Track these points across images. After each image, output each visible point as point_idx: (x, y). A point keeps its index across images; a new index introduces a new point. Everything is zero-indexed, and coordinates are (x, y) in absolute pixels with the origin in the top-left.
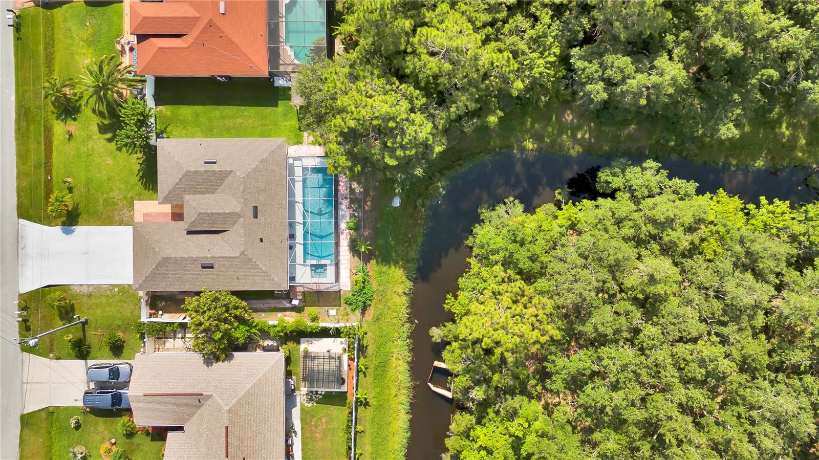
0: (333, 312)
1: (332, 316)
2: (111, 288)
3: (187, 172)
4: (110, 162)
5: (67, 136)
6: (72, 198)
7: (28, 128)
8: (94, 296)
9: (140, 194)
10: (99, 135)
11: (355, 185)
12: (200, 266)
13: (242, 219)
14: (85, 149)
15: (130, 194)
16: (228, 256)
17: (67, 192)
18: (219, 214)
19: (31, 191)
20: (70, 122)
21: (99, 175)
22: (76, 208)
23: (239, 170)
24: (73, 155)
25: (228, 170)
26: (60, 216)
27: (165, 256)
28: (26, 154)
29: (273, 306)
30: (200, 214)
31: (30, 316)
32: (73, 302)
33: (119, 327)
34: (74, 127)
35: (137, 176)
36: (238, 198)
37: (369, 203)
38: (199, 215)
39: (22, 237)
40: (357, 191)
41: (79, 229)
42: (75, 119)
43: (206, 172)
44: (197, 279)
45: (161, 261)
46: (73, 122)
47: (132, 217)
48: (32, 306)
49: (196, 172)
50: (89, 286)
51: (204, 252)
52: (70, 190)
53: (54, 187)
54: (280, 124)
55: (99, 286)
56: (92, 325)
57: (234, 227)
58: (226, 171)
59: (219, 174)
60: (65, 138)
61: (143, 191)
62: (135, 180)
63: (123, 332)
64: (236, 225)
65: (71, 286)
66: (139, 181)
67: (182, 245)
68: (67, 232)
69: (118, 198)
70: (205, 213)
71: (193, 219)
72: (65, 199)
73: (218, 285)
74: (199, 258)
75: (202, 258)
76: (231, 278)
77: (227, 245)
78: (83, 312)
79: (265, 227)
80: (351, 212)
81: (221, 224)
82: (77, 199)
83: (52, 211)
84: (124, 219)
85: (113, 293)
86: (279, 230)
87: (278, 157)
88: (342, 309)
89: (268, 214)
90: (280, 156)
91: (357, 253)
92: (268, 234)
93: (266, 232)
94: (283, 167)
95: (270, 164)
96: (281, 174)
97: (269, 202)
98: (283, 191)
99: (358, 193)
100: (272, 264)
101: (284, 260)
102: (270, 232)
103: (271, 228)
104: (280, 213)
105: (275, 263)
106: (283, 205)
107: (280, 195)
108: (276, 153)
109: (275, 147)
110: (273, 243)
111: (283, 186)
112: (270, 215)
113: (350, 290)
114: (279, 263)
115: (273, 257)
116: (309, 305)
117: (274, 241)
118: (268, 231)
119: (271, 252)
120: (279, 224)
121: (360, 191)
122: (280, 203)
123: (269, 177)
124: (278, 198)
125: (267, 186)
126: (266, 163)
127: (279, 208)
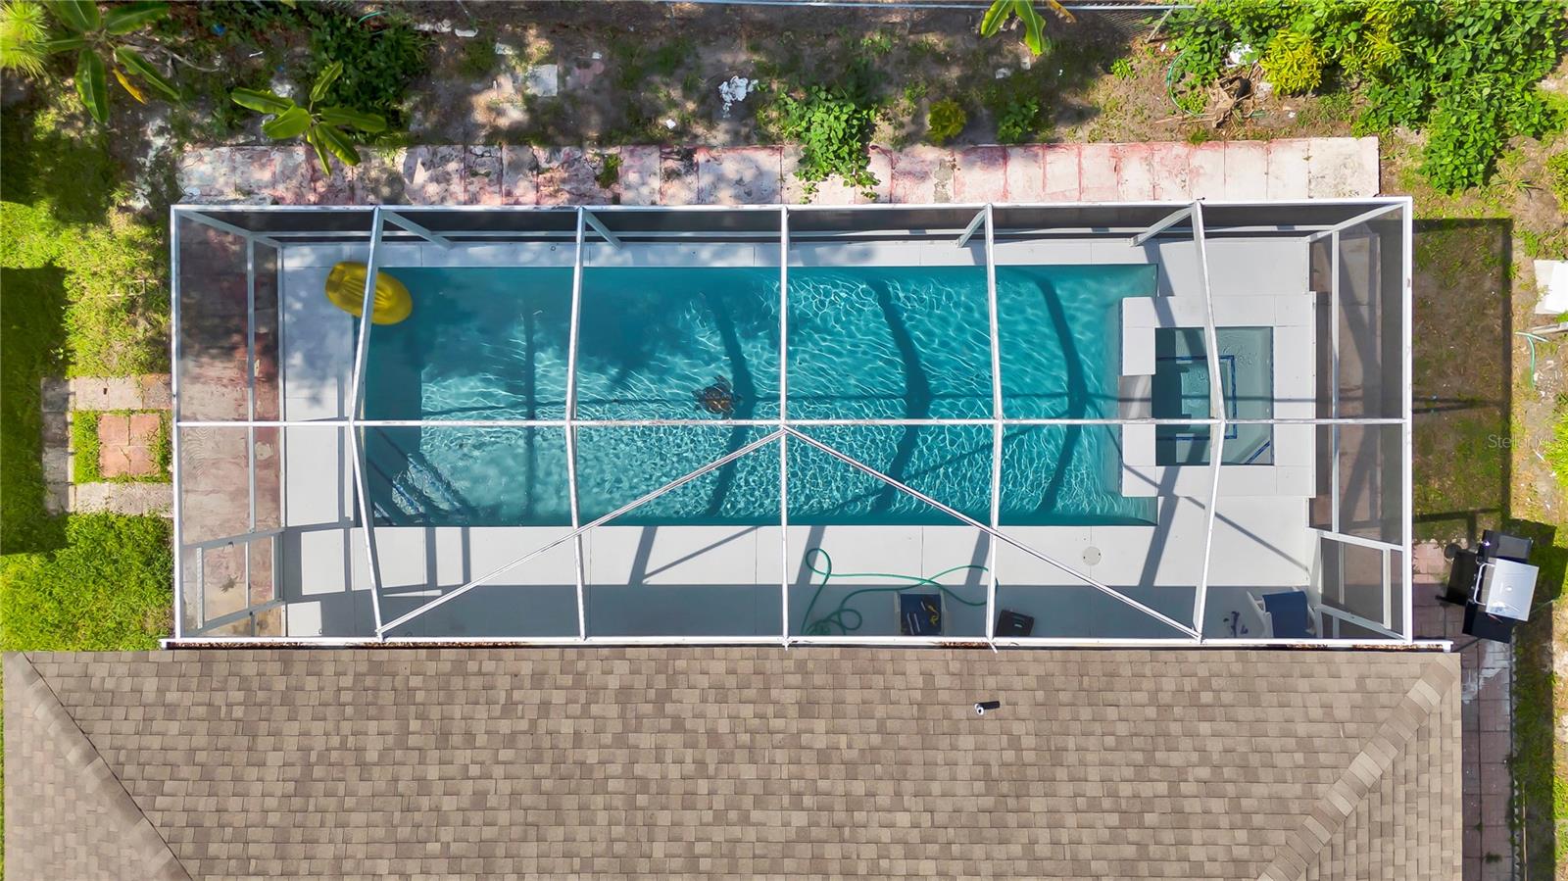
11: (502, 102)
40: (548, 80)
86: (872, 724)
87: (174, 727)
88: (1525, 211)
89: (718, 834)
90: (171, 712)
91: (1065, 84)
92: (914, 836)
93: (897, 850)
94: (280, 684)
95: (234, 803)
96: (346, 697)
97: (602, 817)
98: (504, 682)
99: (561, 78)
100: (1217, 805)
101: (1169, 684)
102: (903, 819)
103: (852, 805)
104: (712, 709)
105: (1204, 772)
106: (639, 682)
107: (545, 707)
108: (133, 743)
109: (73, 755)
110: (1005, 787)
111: (457, 682)
112: (733, 815)
113: (1372, 142)
114: (1205, 728)
115: (1146, 789)
116: (1498, 485)
117: (987, 778)
118: (885, 835)
119: (1094, 806)
120: (820, 725)
121: (549, 59)
122: (613, 710)
123: (358, 818)
124: (567, 727)
125: (447, 835)
126: (214, 849)
127: (666, 723)
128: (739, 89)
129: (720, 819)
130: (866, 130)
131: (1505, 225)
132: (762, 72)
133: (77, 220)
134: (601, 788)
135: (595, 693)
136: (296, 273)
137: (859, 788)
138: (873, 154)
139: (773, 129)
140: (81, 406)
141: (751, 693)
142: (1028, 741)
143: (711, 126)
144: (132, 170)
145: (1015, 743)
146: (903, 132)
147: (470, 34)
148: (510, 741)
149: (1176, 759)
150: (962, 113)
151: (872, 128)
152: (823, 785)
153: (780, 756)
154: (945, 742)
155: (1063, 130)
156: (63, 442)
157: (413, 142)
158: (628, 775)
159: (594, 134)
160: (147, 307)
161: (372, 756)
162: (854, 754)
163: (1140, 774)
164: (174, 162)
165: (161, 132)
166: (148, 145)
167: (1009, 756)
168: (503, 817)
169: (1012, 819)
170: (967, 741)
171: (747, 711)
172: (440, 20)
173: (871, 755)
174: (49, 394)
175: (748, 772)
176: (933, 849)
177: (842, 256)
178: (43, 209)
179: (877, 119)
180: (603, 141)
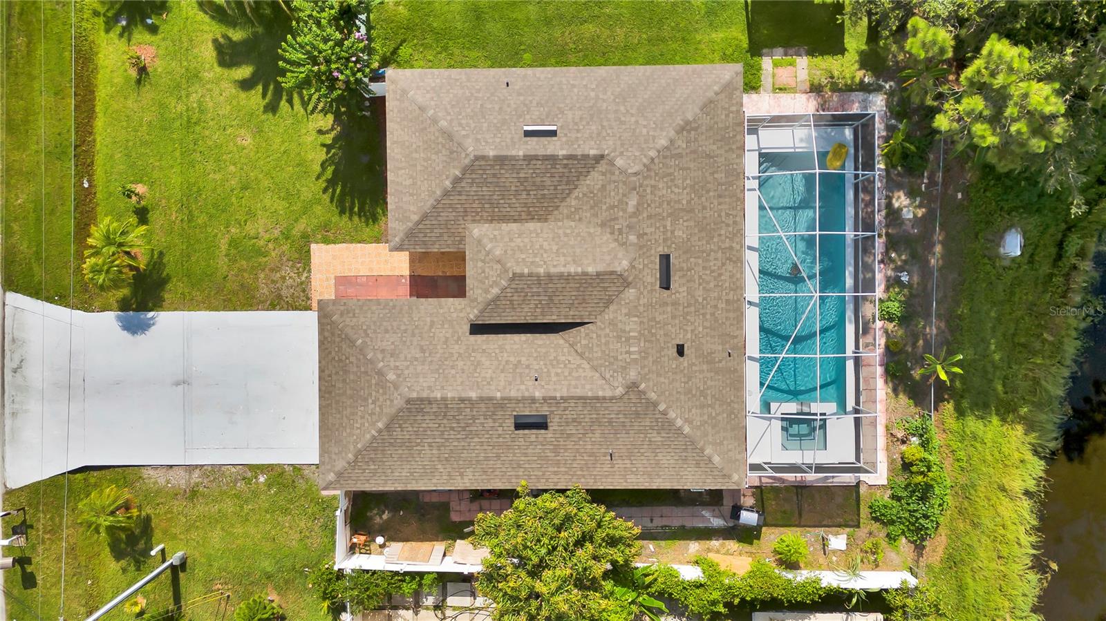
0: (838, 542)
1: (834, 552)
2: (249, 474)
3: (477, 158)
4: (248, 141)
5: (133, 73)
6: (147, 237)
7: (30, 52)
8: (203, 495)
9: (325, 227)
10: (218, 69)
11: (901, 200)
12: (510, 423)
13: (631, 293)
14: (181, 108)
15: (301, 226)
16: (590, 394)
17: (133, 219)
18: (566, 278)
19: (38, 220)
20: (140, 35)
21: (218, 176)
22: (157, 263)
23: (621, 154)
24: (150, 124)
25: (592, 152)
26: (116, 284)
27: (414, 395)
28: (26, 121)
29: (676, 523)
30: (516, 277)
31: (34, 548)
32: (148, 510)
33: (269, 577)
34: (152, 50)
35: (318, 178)
36: (620, 231)
37: (938, 249)
38: (512, 279)
39: (14, 340)
40: (908, 214)
41: (166, 321)
42: (153, 30)
43: (529, 159)
44: (498, 457)
45: (401, 410)
46: (147, 37)
47: (304, 287)
48: (42, 521)
49: (501, 160)
50: (190, 468)
51: (522, 383)
52: (142, 215)
53: (99, 209)
54: (698, 37)
55: (216, 469)
56: (199, 573)
57: (609, 315)
58: (585, 157)
59: (566, 166)
60: (127, 79)
61: (335, 219)
62: (312, 188)
63: (281, 591)
64: (612, 307)
65: (143, 470)
66: (325, 191)
67: (460, 364)
68: (134, 328)
69: (267, 237)
70: (530, 275)
71: (495, 291)
72: (131, 237)
73: (556, 473)
74: (509, 399)
75: (518, 401)
76: (592, 454)
77: (585, 365)
78: (174, 537)
79: (688, 313)
80: (890, 273)
81: (571, 306)
82: (161, 240)
83: (96, 270)
84: (284, 293)
85: (253, 486)
86: (724, 321)
87: (723, 117)
88: (862, 532)
89: (696, 277)
90: (727, 116)
91: (906, 385)
92: (697, 332)
93: (693, 328)
94: (734, 147)
95: (704, 137)
96: (731, 167)
97: (700, 243)
98: (734, 213)
99: (909, 219)
100: (706, 417)
101: (736, 406)
102: (701, 329)
103: (704, 315)
104: (728, 274)
105: (714, 414)
106: (734, 253)
107: (728, 225)
108: (719, 106)
109: (716, 88)
110: (709, 358)
111: (734, 199)
112: (701, 281)
113: (886, 483)
114: (725, 415)
115: (709, 398)
116: (773, 523)
117: (712, 353)
118: (696, 324)
119: (705, 383)
120: (724, 306)
121: (915, 216)
122: (727, 245)
123: (700, 173)
124: (723, 232)
125: (696, 199)
126: (693, 132)
127: (724, 261)
128: (905, 278)
129: (700, 277)
130: (891, 320)
131: (858, 526)
132: (910, 286)
133: (860, 59)
134: (708, 243)
135: (731, 239)
136: (843, 134)
137: (708, 316)
138: (883, 322)
139: (891, 290)
140: (798, 60)
141: (732, 285)
142: (721, 365)
143: (892, 269)
144: (878, 78)
145: (720, 361)
146: (890, 332)
147: (923, 189)
148: (720, 216)
149: (717, 406)
150: (897, 350)
151: (891, 322)
152: (709, 306)
153: (716, 294)
154: (720, 341)
155: (890, 385)
156: (786, 55)
157: (887, 170)
158: (711, 250)
159: (890, 231)
160: (832, 83)
161: (716, 176)
162: (717, 315)
163: (713, 396)
164: (881, 91)
165: (891, 86)
166: (886, 82)
167: (717, 360)
168: (700, 215)
169: (701, 360)
170: (720, 348)
171: (727, 284)
172: (928, 179)
173: (716, 320)
174: (802, 50)
175: (712, 285)
176: (694, 337)
177: (850, 314)
178: (864, 47)
179: (894, 324)
180: (887, 234)
